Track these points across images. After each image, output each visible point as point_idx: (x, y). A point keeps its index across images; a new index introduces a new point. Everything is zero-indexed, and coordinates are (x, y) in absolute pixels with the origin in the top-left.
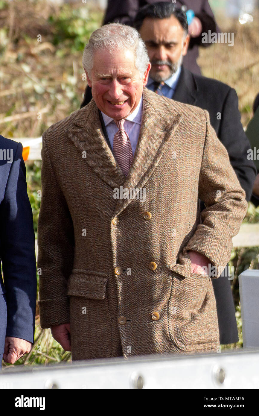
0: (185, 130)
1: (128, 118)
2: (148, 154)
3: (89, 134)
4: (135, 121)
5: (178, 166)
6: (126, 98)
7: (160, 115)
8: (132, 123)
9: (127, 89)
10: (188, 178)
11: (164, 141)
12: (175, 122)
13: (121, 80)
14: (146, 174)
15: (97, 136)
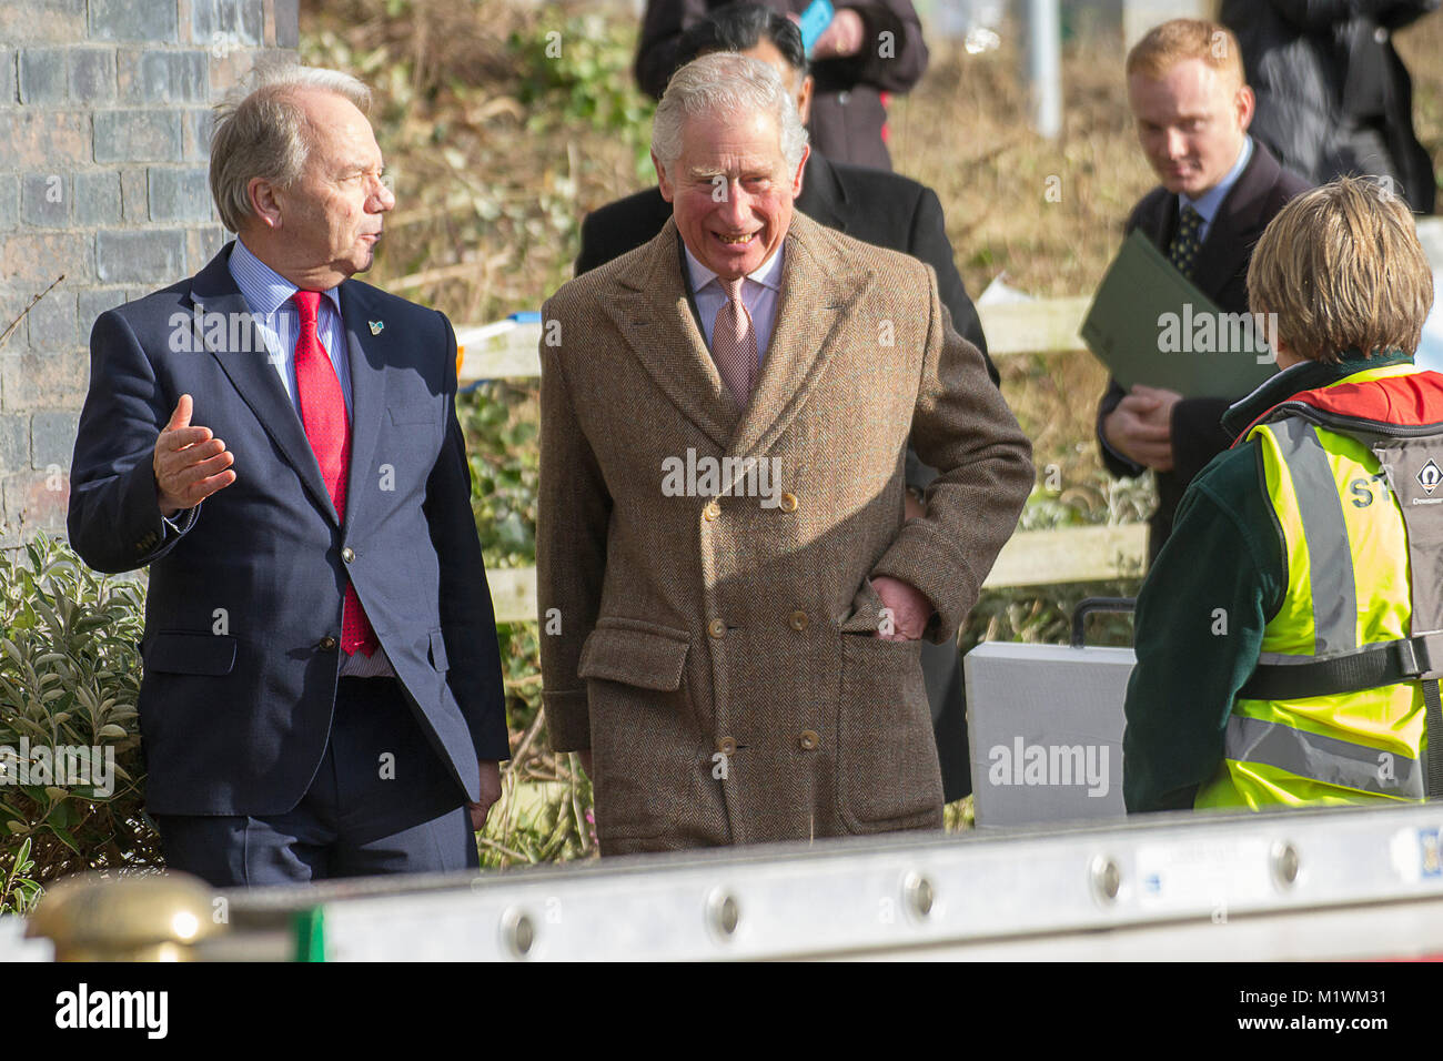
0: (882, 309)
2: (797, 359)
3: (654, 307)
4: (766, 283)
5: (863, 392)
7: (824, 270)
8: (761, 286)
9: (760, 205)
10: (885, 422)
11: (835, 330)
12: (860, 288)
13: (748, 184)
14: (788, 408)
15: (676, 312)
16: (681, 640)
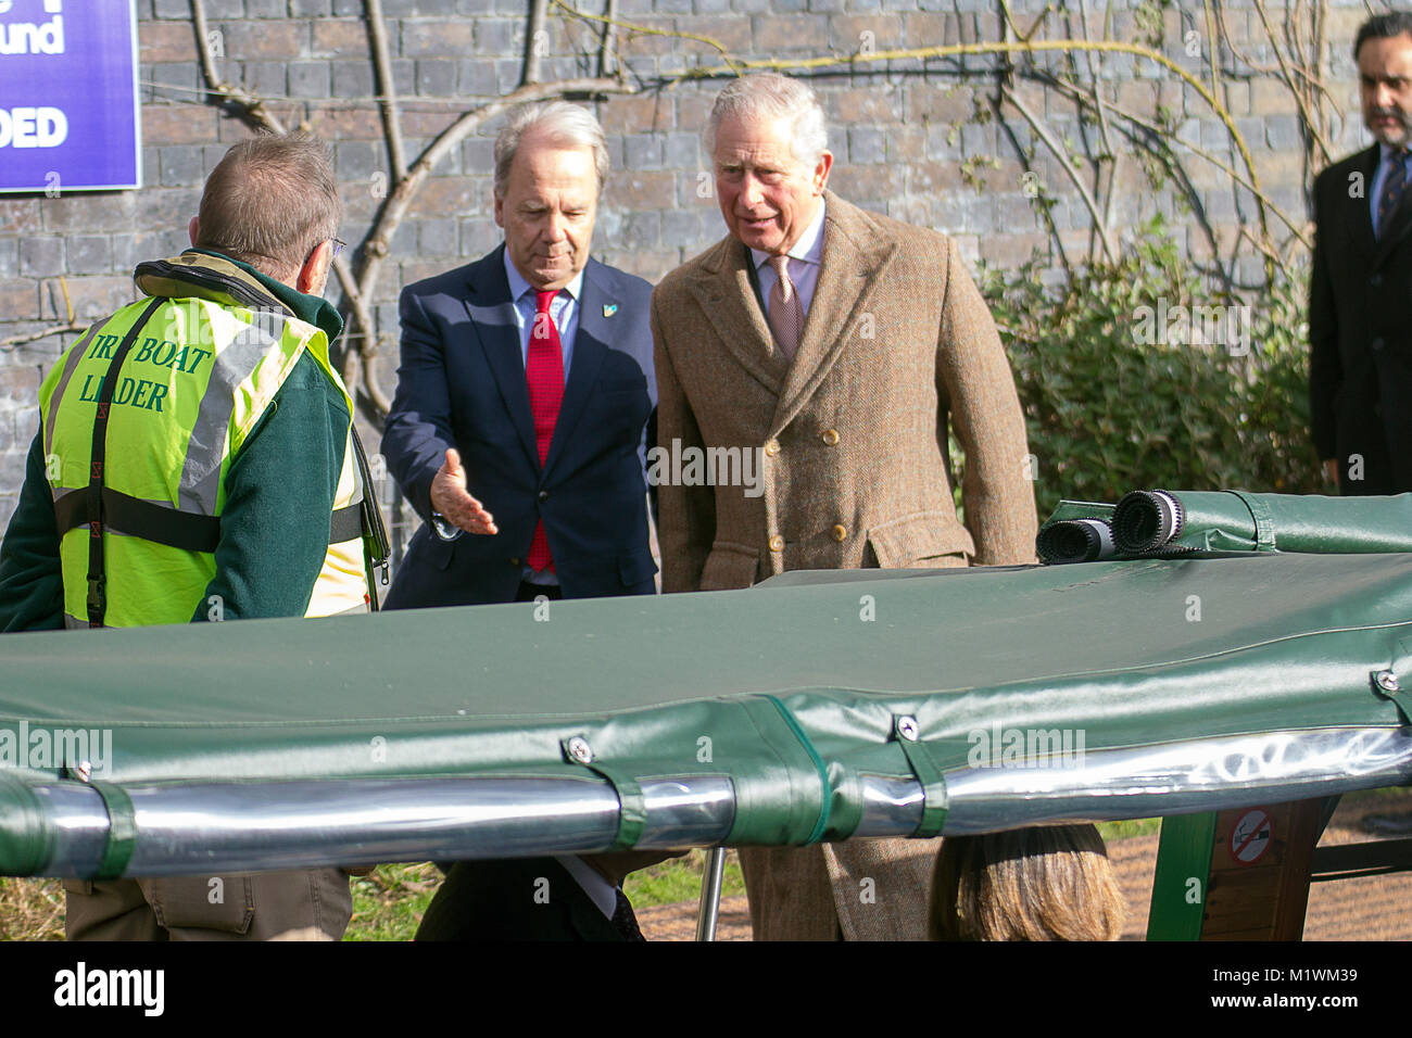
0: (905, 273)
1: (792, 253)
2: (832, 320)
3: (725, 285)
4: (808, 259)
5: (889, 342)
6: (772, 212)
7: (857, 245)
8: (804, 262)
10: (912, 365)
11: (863, 293)
12: (884, 257)
14: (827, 358)
15: (737, 288)
16: (753, 556)
